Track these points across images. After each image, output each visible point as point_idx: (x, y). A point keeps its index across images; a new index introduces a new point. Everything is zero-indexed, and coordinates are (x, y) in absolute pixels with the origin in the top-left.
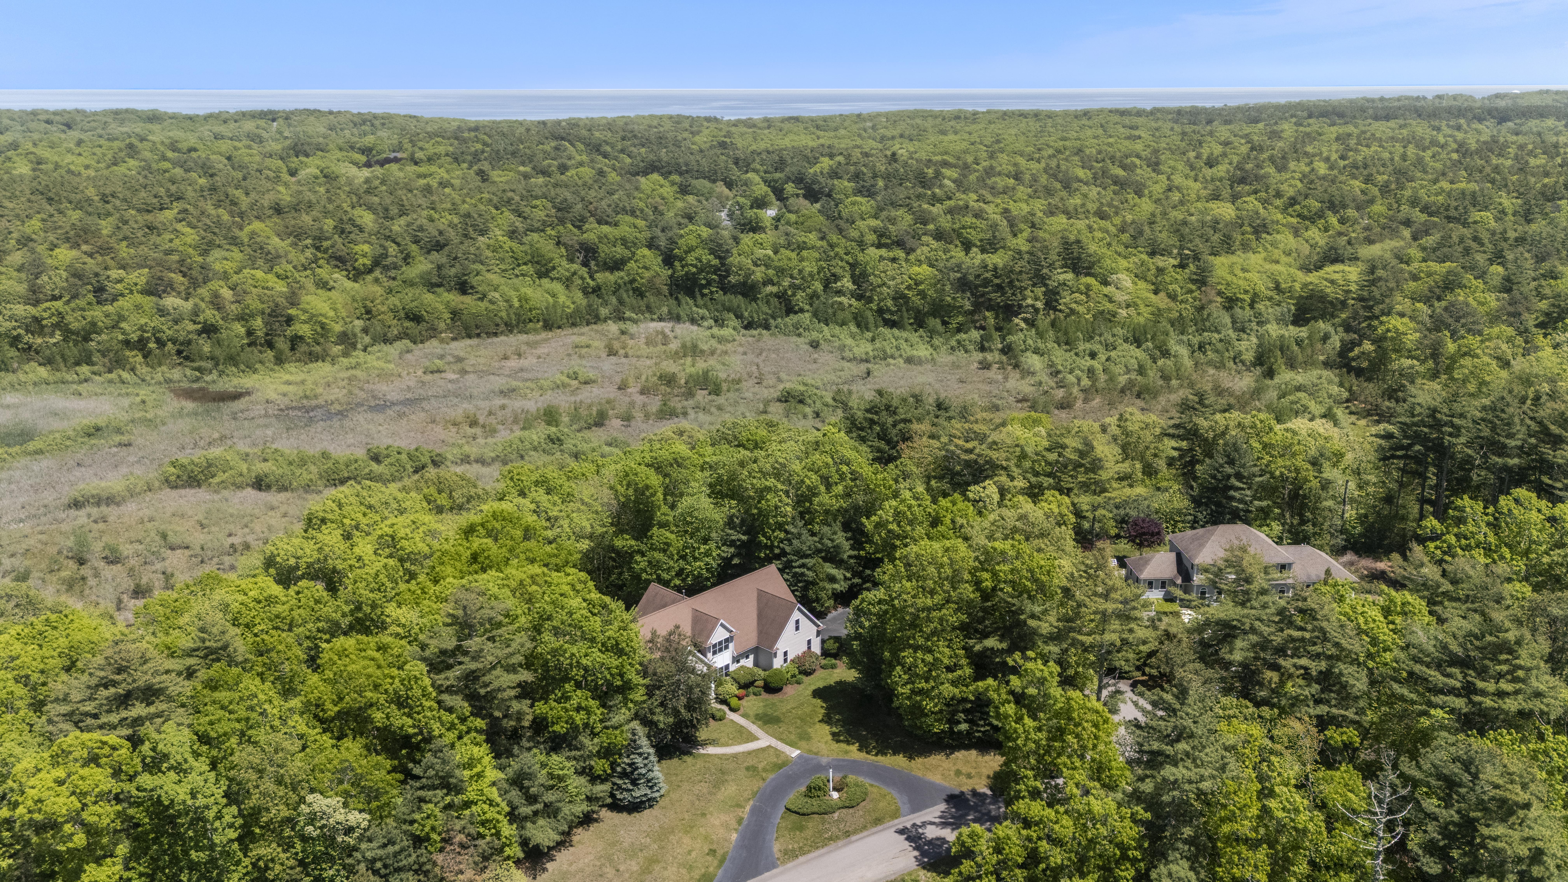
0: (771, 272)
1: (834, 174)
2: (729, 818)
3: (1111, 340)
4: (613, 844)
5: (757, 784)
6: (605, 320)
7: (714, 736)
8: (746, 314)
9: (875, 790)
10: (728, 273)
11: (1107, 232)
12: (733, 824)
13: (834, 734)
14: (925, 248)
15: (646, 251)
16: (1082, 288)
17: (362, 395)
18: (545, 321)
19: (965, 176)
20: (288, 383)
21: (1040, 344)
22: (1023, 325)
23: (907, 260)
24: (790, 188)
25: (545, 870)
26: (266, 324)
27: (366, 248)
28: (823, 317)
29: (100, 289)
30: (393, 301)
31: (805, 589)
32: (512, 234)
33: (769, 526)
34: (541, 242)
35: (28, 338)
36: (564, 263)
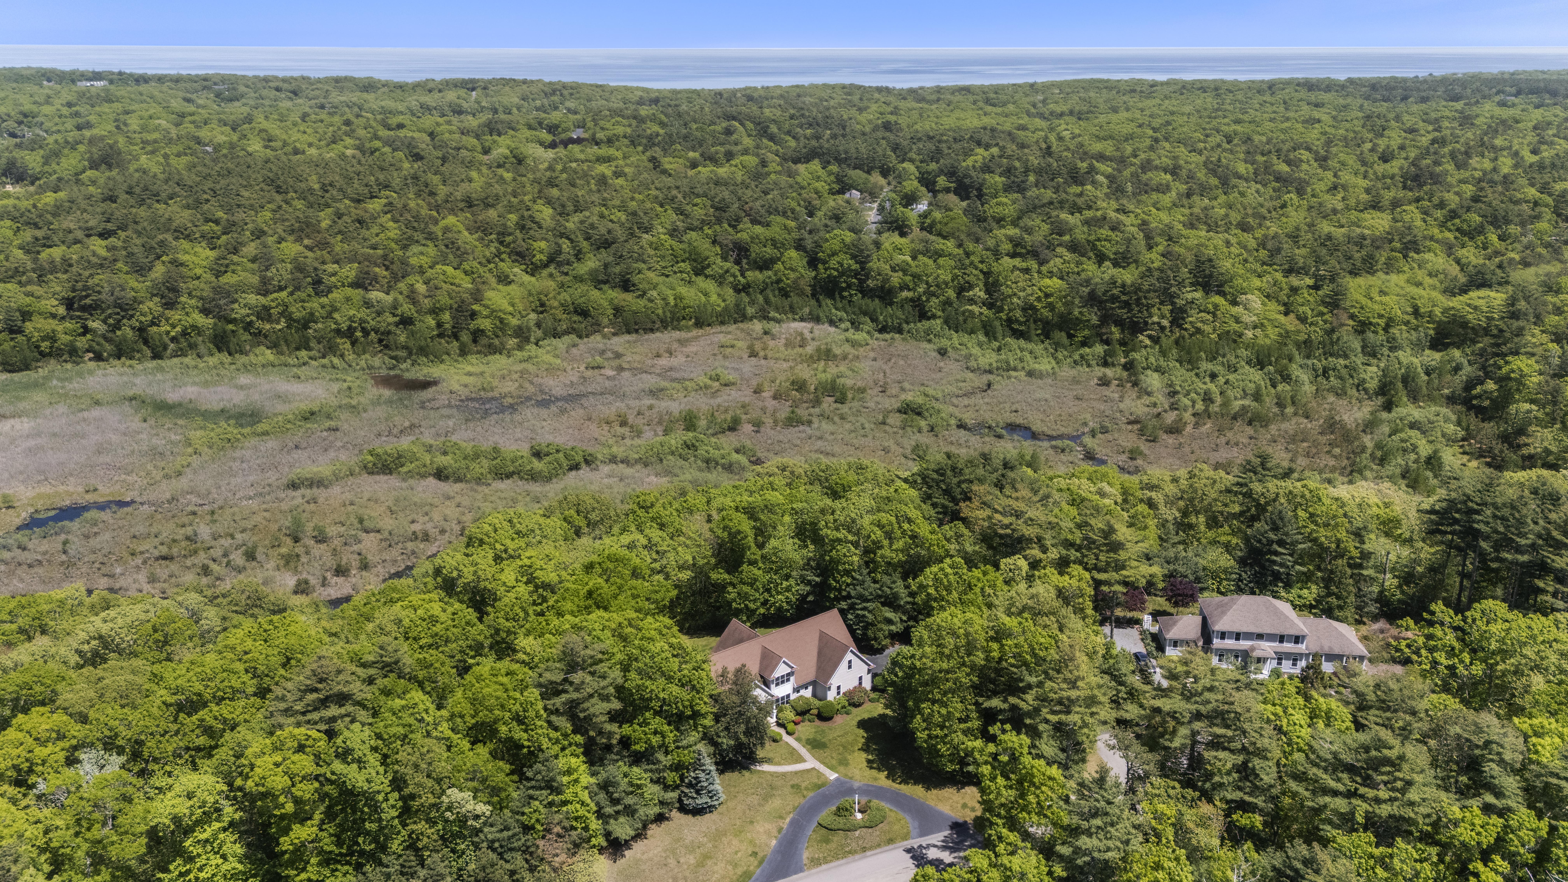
0: (908, 278)
1: (987, 168)
2: (771, 827)
3: (1235, 361)
5: (798, 801)
6: (751, 319)
7: (771, 755)
8: (881, 318)
9: (893, 814)
10: (868, 276)
11: (1245, 247)
12: (775, 832)
13: (869, 761)
14: (1057, 260)
15: (793, 253)
16: (1210, 306)
17: (531, 389)
18: (696, 318)
19: (1120, 171)
20: (470, 374)
21: (1162, 363)
22: (1148, 342)
23: (1039, 272)
24: (942, 181)
25: (623, 856)
26: (453, 318)
27: (543, 244)
28: (954, 324)
29: (318, 282)
30: (565, 296)
31: (865, 628)
32: (673, 233)
33: (839, 572)
34: (699, 241)
35: (259, 324)
36: (719, 261)
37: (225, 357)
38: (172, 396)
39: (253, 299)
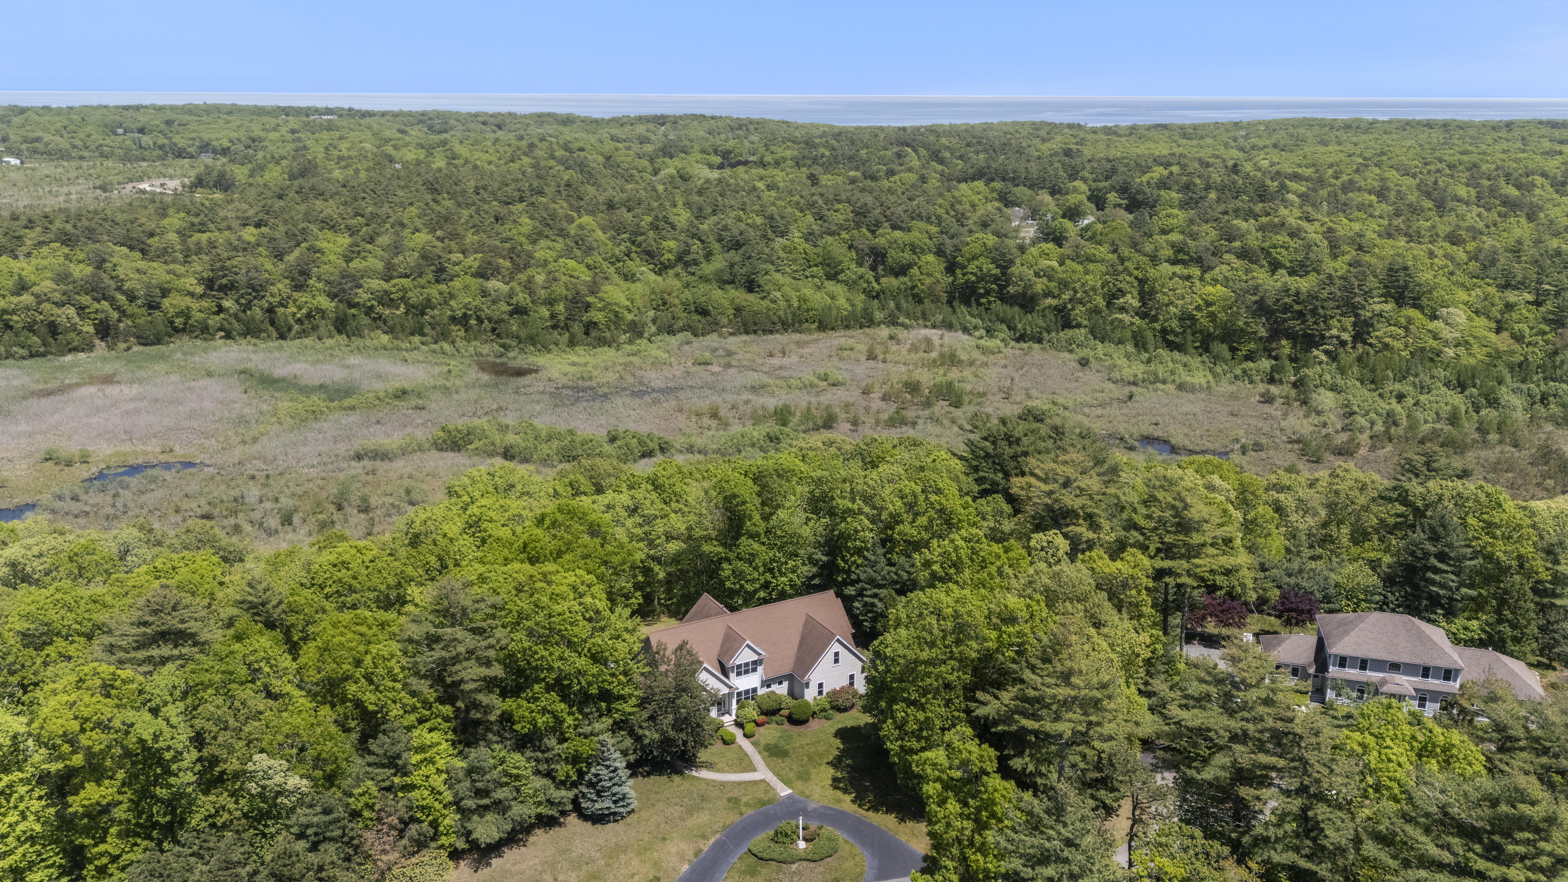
0: (1053, 285)
1: (1163, 184)
2: (688, 848)
3: (1429, 382)
4: (564, 852)
5: (732, 818)
6: (880, 324)
7: (714, 759)
8: (1020, 326)
9: (847, 847)
10: (1008, 282)
11: (1453, 259)
12: (690, 855)
13: (835, 780)
14: (1224, 267)
15: (931, 258)
16: (1403, 320)
17: (631, 380)
18: (820, 322)
20: (573, 364)
21: (1339, 380)
22: (1324, 358)
23: (1202, 279)
24: (1112, 197)
25: (489, 864)
26: (567, 309)
27: (672, 244)
28: (1098, 334)
29: (440, 270)
30: (687, 295)
31: (874, 620)
32: (809, 236)
33: (848, 549)
34: (835, 246)
35: (379, 309)
36: (853, 266)
37: (342, 339)
38: (280, 371)
39: (376, 284)
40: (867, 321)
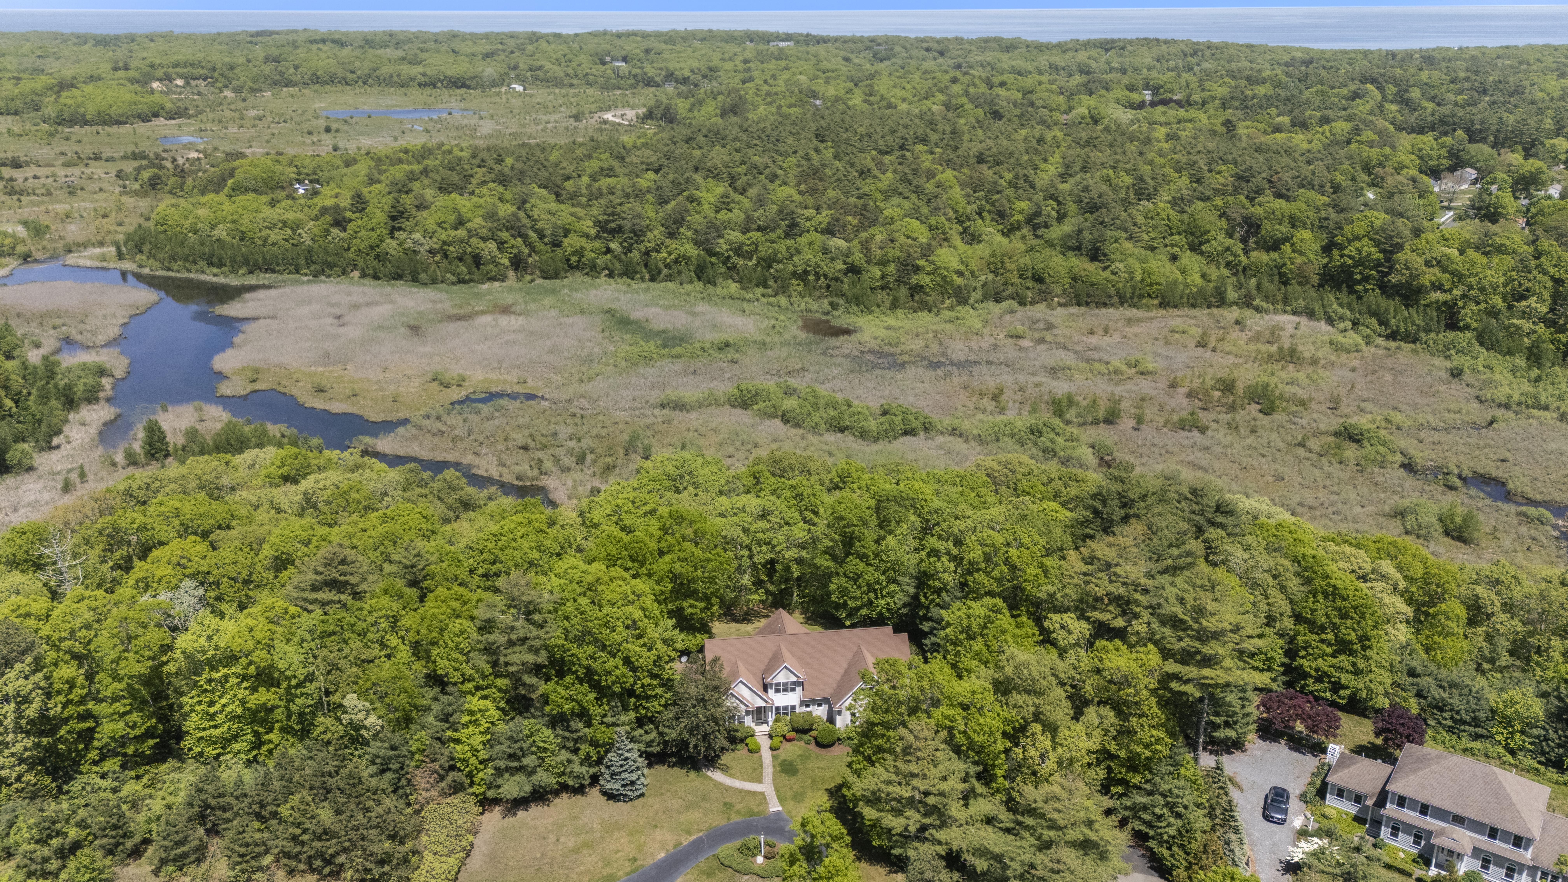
0: (1445, 276)
2: (671, 839)
4: (574, 818)
5: (719, 821)
6: (1230, 305)
7: (733, 764)
8: (1393, 322)
10: (1391, 269)
12: (670, 845)
13: (824, 806)
15: (1309, 234)
17: (935, 350)
18: (1163, 298)
26: (898, 271)
27: (1025, 205)
28: (1486, 340)
29: (794, 225)
30: (1027, 260)
32: (1177, 201)
33: (931, 588)
34: (1205, 213)
35: (735, 259)
36: (1221, 237)
38: (637, 314)
39: (735, 236)
40: (1220, 300)
